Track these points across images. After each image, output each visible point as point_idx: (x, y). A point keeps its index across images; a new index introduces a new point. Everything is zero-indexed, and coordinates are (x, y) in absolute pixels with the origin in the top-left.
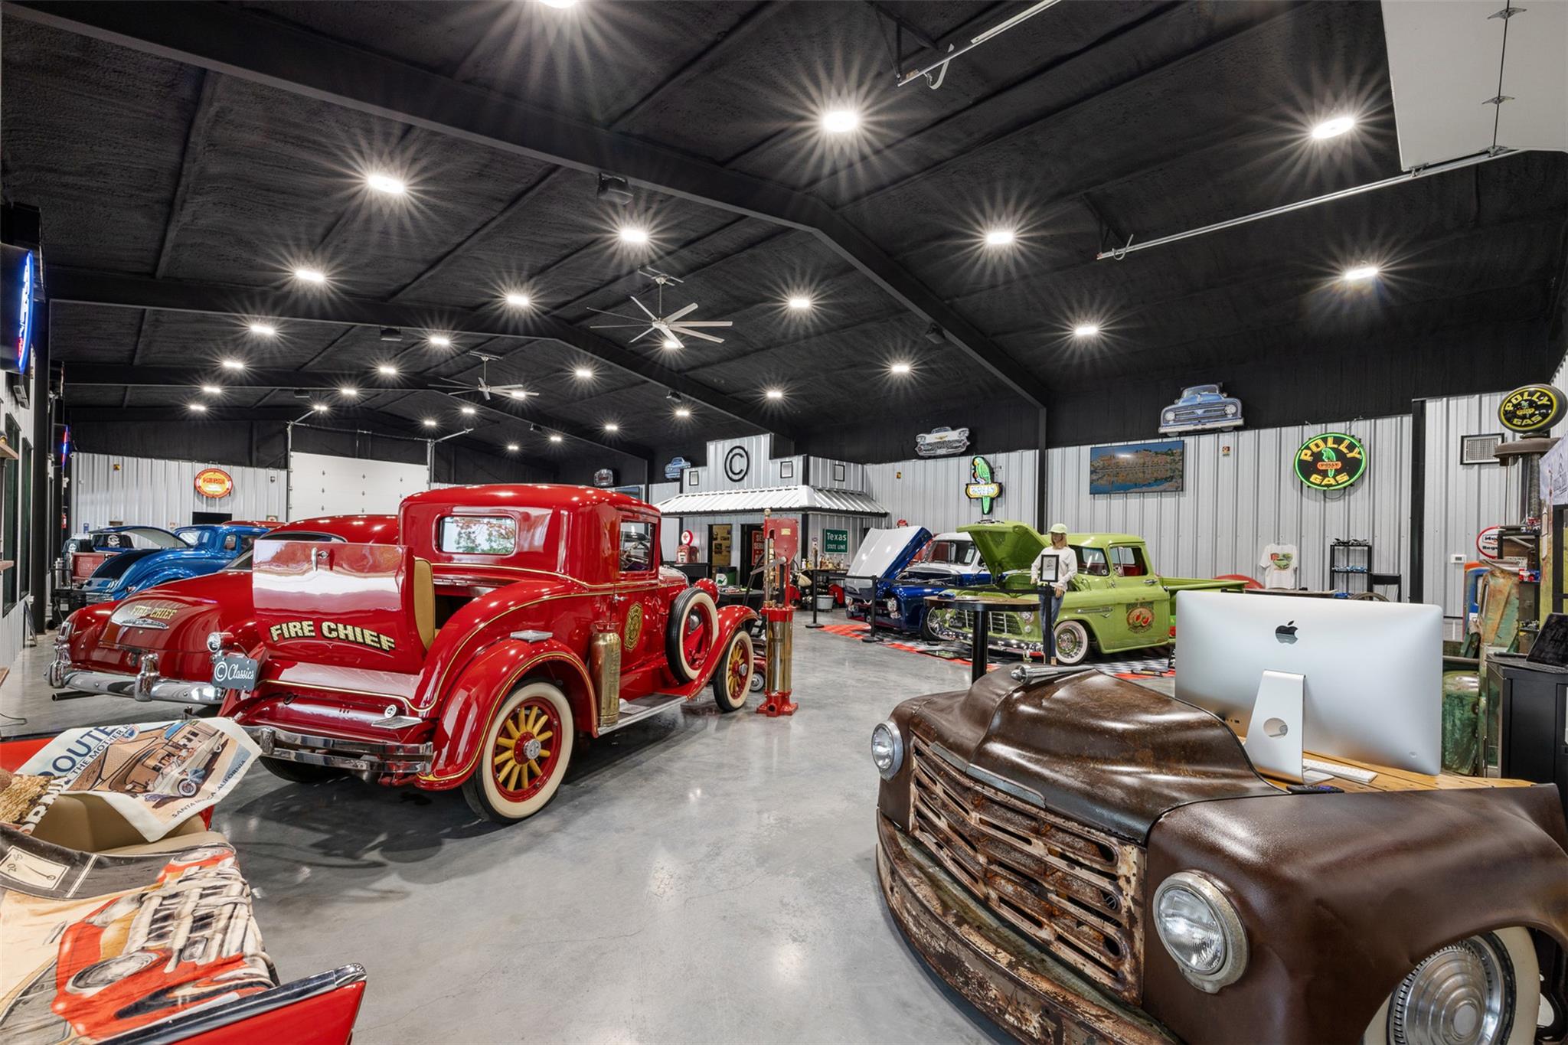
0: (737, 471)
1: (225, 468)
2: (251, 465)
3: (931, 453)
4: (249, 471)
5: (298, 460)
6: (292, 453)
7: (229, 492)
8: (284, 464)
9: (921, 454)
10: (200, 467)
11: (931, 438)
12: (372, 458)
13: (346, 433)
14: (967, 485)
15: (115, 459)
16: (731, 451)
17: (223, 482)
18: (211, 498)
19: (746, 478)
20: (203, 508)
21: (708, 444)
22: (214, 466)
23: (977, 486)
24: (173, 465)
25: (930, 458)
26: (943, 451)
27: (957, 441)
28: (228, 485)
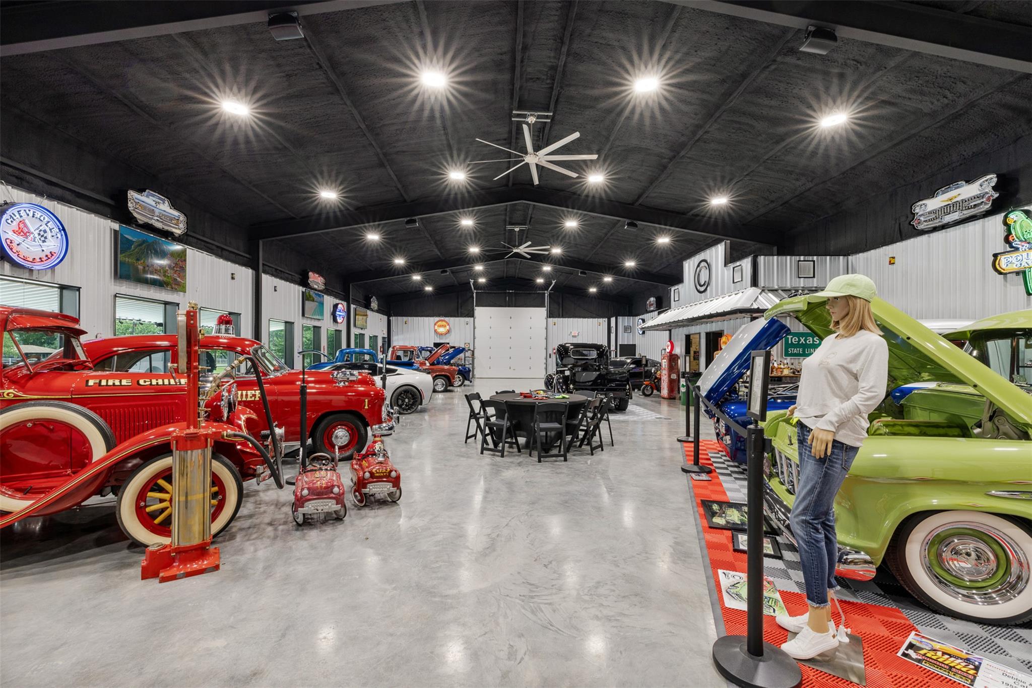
0: (702, 284)
1: (447, 319)
2: (458, 317)
3: (937, 223)
4: (457, 319)
5: (479, 311)
6: (476, 308)
7: (449, 331)
8: (471, 314)
9: (920, 227)
10: (437, 319)
11: (933, 204)
12: (515, 306)
13: (501, 293)
14: (996, 256)
15: (405, 319)
16: (698, 266)
17: (445, 326)
18: (441, 334)
19: (708, 288)
20: (438, 341)
21: (684, 263)
22: (442, 318)
23: (1014, 255)
24: (426, 319)
25: (935, 229)
26: (956, 216)
27: (978, 197)
28: (448, 327)
